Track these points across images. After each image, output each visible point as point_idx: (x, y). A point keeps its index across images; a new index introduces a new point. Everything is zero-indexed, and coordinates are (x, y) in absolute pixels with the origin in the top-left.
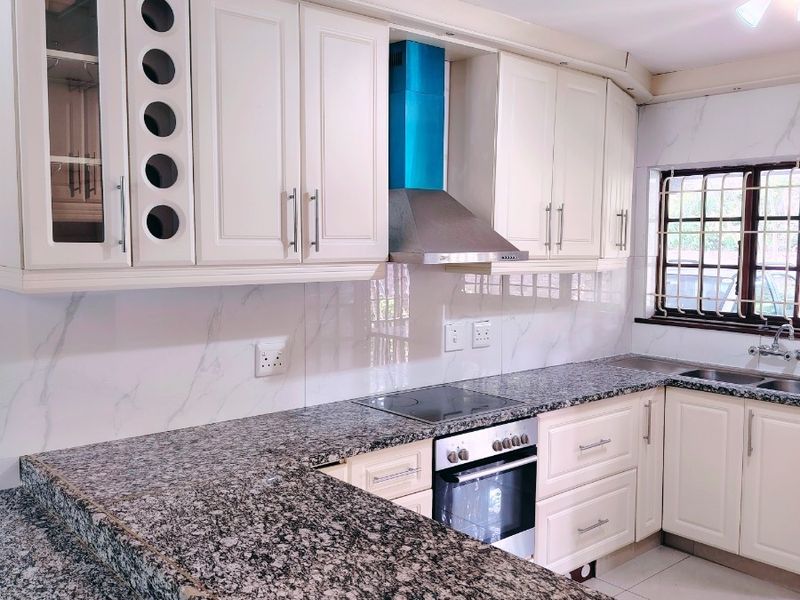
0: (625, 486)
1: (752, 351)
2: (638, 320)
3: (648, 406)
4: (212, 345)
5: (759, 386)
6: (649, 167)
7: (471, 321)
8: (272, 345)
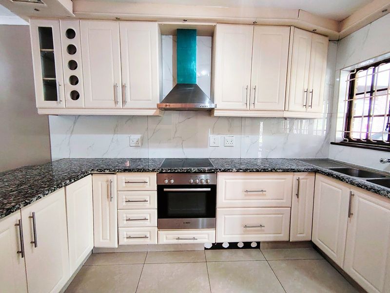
0: (281, 214)
1: (382, 161)
2: (332, 143)
3: (298, 180)
4: (115, 135)
5: (367, 180)
6: (341, 70)
7: (224, 136)
8: (136, 137)
